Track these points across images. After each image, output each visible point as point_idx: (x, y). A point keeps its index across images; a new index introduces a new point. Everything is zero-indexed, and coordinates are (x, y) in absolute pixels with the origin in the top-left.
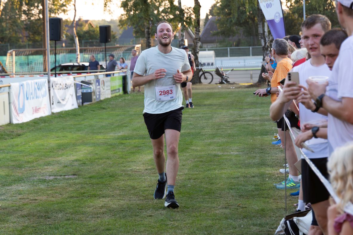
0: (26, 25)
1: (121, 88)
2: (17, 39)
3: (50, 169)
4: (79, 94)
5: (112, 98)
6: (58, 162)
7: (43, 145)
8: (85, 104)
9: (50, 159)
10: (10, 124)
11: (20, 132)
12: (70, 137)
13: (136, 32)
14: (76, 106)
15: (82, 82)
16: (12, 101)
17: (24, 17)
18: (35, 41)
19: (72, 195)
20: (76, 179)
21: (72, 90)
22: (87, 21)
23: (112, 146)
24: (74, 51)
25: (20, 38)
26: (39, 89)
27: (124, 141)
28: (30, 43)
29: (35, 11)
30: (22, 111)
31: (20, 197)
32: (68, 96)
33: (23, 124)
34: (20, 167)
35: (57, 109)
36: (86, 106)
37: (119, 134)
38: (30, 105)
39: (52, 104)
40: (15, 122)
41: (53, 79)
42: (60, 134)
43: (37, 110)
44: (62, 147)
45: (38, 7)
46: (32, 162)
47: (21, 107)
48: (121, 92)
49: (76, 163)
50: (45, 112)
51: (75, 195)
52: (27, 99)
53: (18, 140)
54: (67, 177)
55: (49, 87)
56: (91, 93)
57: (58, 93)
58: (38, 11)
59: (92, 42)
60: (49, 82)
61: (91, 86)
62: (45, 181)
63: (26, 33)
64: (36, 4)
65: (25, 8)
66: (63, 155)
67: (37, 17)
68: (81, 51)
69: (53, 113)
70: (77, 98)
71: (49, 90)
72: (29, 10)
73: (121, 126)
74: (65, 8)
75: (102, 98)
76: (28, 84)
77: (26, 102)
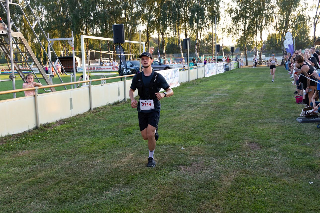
0: (206, 47)
1: (237, 66)
2: (204, 52)
3: (219, 92)
4: (225, 68)
5: (234, 69)
6: (221, 90)
7: (215, 84)
8: (226, 71)
9: (219, 89)
10: (204, 77)
11: (207, 80)
12: (224, 81)
13: (240, 49)
14: (224, 72)
15: (226, 64)
16: (205, 70)
17: (206, 45)
18: (209, 52)
19: (228, 101)
20: (228, 95)
21: (223, 67)
22: (225, 46)
23: (238, 85)
24: (222, 55)
25: (204, 51)
26: (213, 66)
27: (241, 83)
28: (208, 53)
29: (209, 43)
30: (208, 73)
31: (211, 101)
32: (221, 69)
33: (208, 77)
34: (209, 91)
35: (218, 73)
36: (227, 72)
37: (239, 81)
38: (210, 71)
39: (216, 71)
40: (206, 77)
41: (217, 63)
42: (220, 81)
43: (212, 73)
44: (222, 85)
45: (210, 42)
46: (213, 89)
47: (208, 72)
48: (237, 68)
49: (227, 90)
50: (214, 74)
51: (229, 100)
52: (209, 69)
53: (207, 82)
54: (225, 94)
55: (216, 66)
56: (228, 68)
57: (218, 68)
58: (210, 43)
59: (227, 52)
60: (216, 64)
61: (228, 66)
62: (218, 96)
63: (206, 50)
64: (209, 41)
65: (206, 42)
66: (222, 87)
67: (210, 45)
68: (224, 55)
69: (217, 74)
70: (224, 69)
71: (216, 67)
72: (207, 43)
73: (239, 78)
74: (218, 42)
75: (231, 70)
76: (210, 65)
77: (209, 70)
